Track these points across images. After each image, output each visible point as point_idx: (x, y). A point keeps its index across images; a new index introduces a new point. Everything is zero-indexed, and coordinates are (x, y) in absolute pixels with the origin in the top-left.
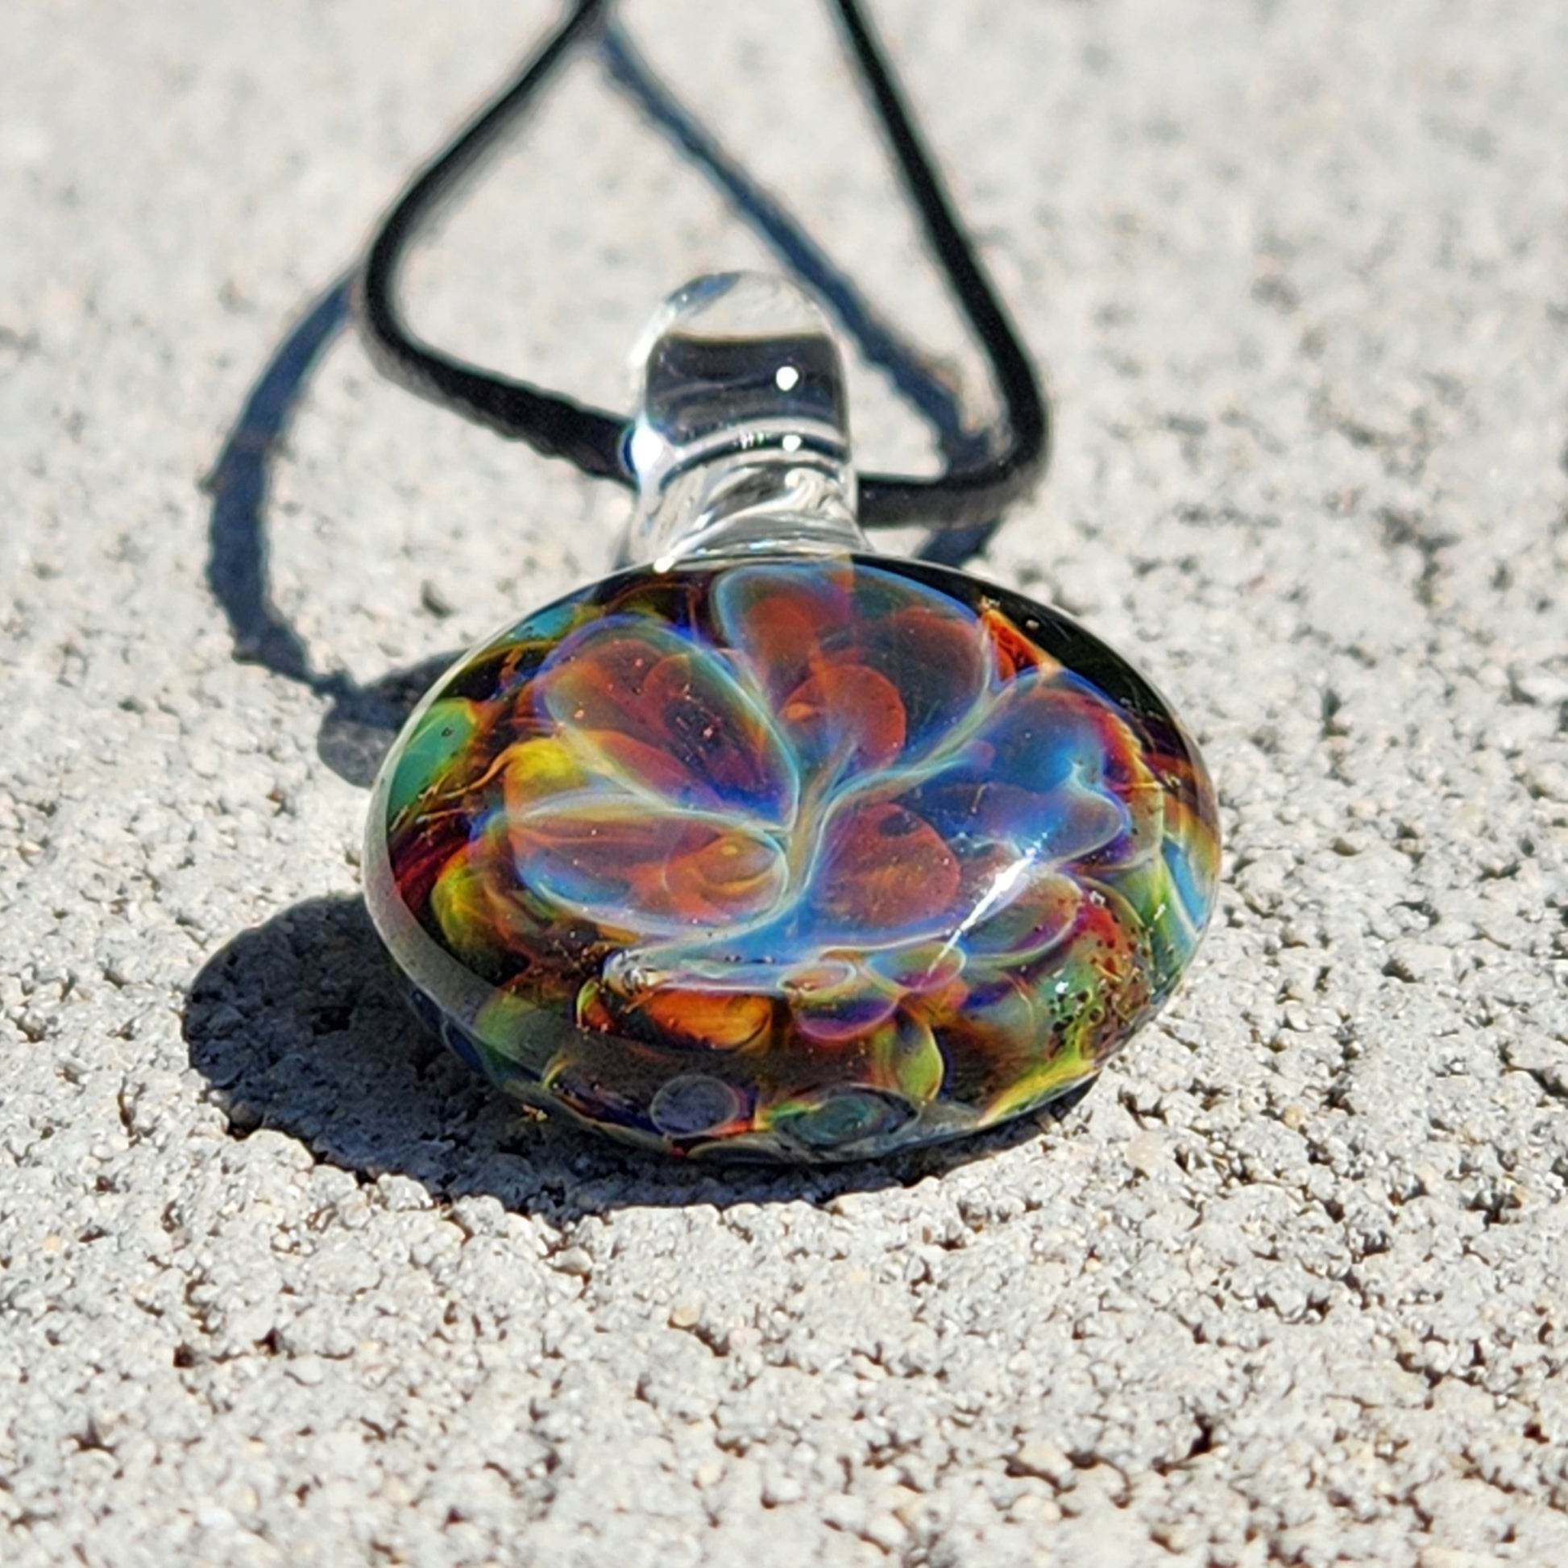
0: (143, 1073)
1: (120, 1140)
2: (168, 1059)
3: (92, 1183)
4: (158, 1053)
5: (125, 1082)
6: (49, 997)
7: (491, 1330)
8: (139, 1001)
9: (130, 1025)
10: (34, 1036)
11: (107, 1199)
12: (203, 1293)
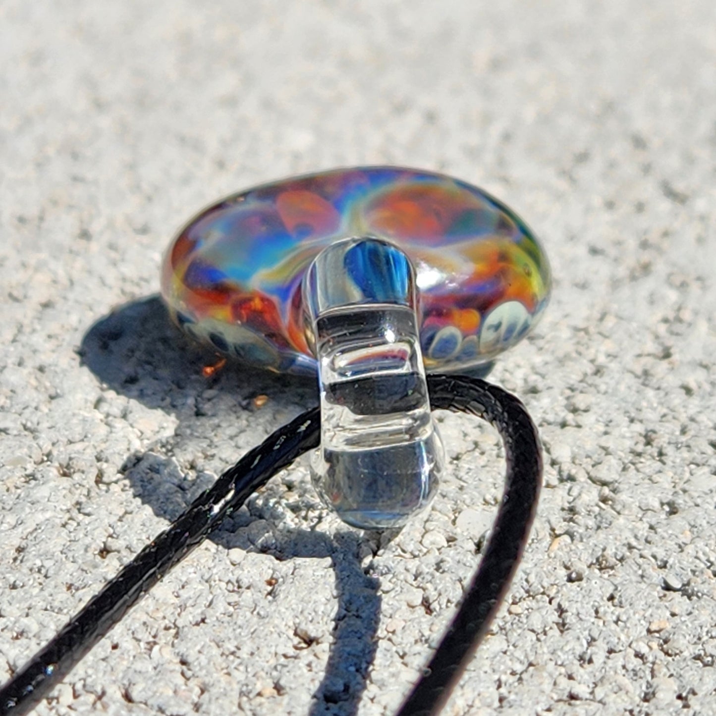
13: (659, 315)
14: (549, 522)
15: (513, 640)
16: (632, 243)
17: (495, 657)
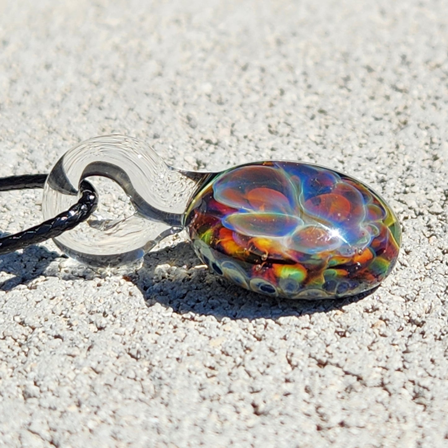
0: (292, 350)
1: (289, 368)
2: (298, 345)
3: (284, 380)
4: (295, 344)
5: (287, 352)
6: (261, 328)
7: (402, 420)
8: (287, 329)
9: (285, 336)
10: (259, 339)
11: (289, 384)
12: (321, 410)
13: (423, 142)
14: (422, 232)
15: (435, 279)
16: (393, 114)
17: (431, 286)
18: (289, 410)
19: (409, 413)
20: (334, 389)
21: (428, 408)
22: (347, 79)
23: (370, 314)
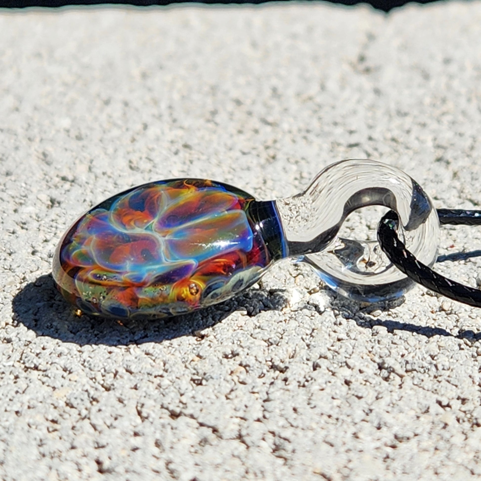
0: (143, 400)
1: (139, 420)
2: (149, 395)
3: (132, 433)
4: (146, 394)
5: (138, 403)
6: (110, 377)
7: (260, 475)
8: (138, 378)
9: (136, 385)
10: (108, 389)
11: (138, 438)
12: (171, 466)
13: (293, 177)
14: (288, 271)
15: (300, 321)
16: (261, 148)
17: (296, 329)
18: (137, 466)
19: (268, 468)
20: (186, 443)
21: (289, 462)
22: (214, 113)
23: (229, 360)
